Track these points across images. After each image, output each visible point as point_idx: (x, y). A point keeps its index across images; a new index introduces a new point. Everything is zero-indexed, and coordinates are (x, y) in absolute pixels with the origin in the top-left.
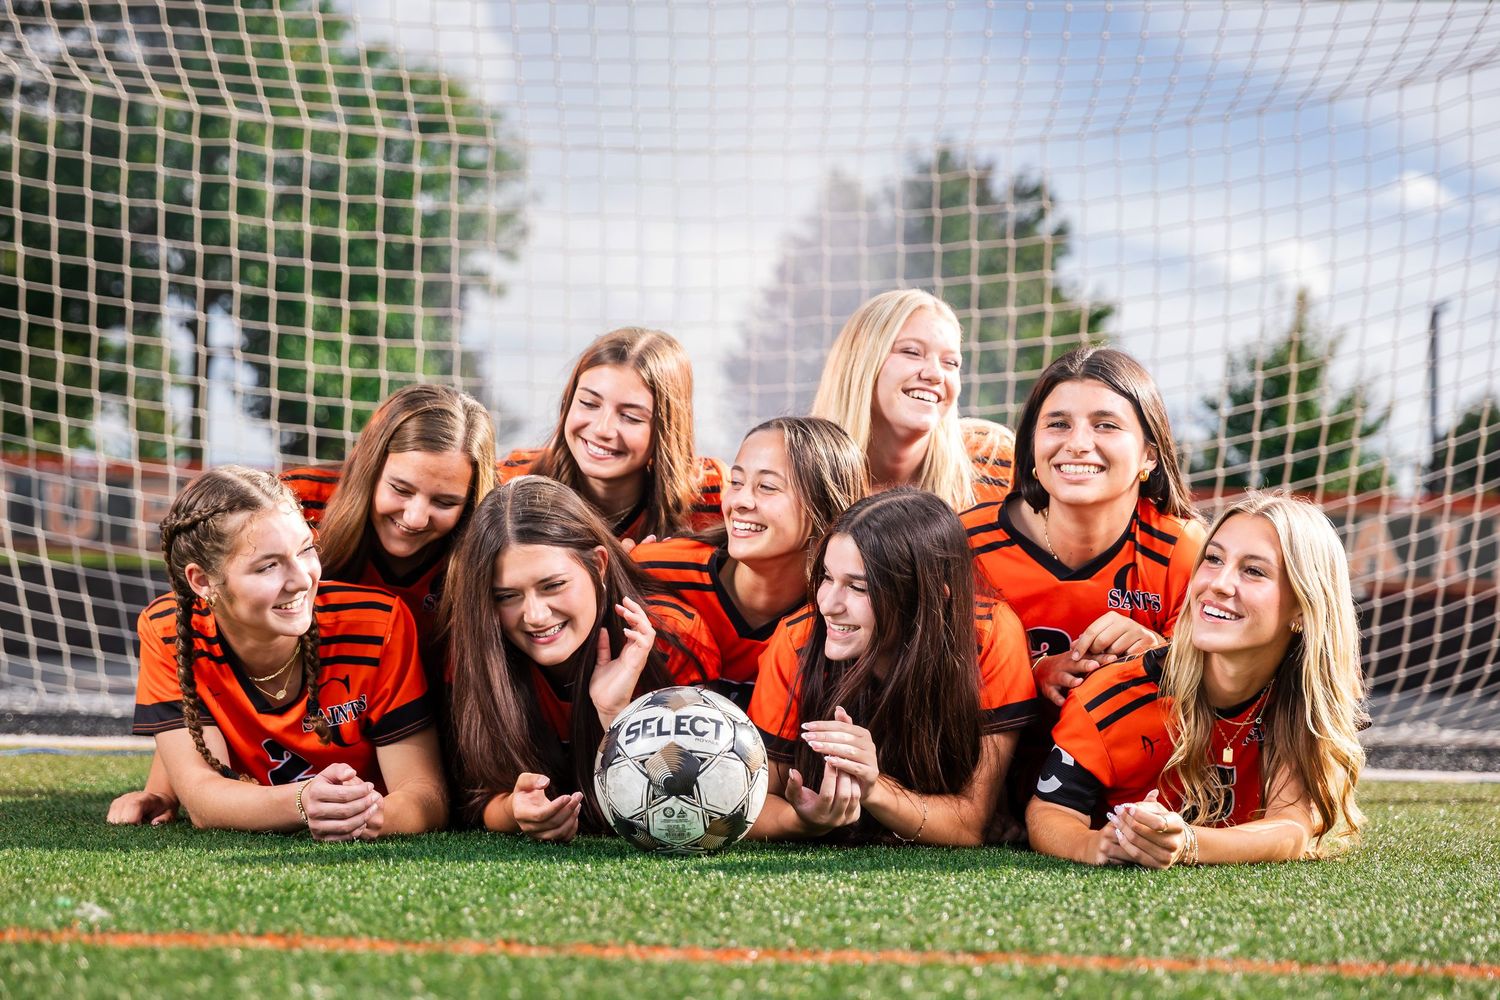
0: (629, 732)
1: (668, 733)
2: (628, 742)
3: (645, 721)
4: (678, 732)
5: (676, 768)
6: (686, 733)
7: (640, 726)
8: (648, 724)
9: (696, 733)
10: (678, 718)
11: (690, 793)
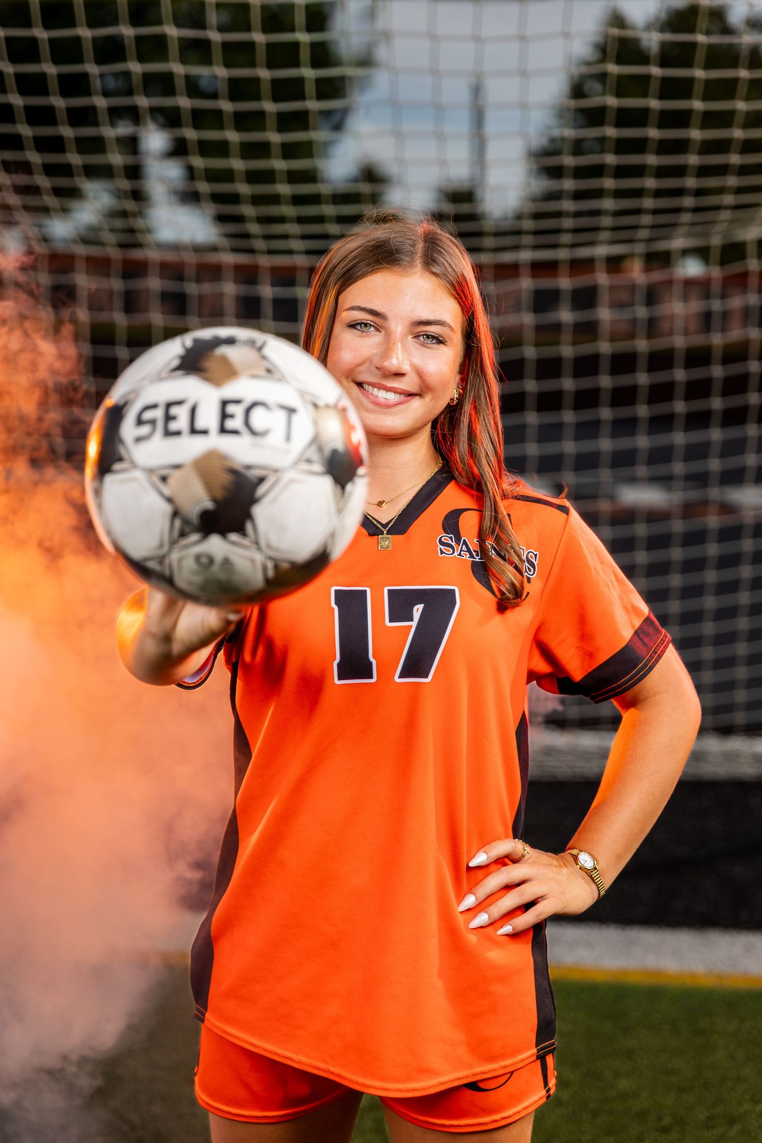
0: (140, 422)
1: (205, 432)
2: (139, 440)
3: (169, 405)
4: (223, 430)
5: (219, 493)
6: (235, 432)
7: (158, 414)
8: (174, 411)
9: (253, 433)
10: (224, 403)
11: (241, 530)
